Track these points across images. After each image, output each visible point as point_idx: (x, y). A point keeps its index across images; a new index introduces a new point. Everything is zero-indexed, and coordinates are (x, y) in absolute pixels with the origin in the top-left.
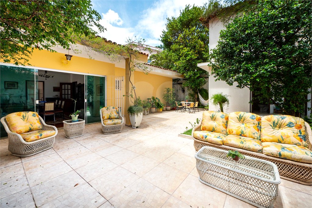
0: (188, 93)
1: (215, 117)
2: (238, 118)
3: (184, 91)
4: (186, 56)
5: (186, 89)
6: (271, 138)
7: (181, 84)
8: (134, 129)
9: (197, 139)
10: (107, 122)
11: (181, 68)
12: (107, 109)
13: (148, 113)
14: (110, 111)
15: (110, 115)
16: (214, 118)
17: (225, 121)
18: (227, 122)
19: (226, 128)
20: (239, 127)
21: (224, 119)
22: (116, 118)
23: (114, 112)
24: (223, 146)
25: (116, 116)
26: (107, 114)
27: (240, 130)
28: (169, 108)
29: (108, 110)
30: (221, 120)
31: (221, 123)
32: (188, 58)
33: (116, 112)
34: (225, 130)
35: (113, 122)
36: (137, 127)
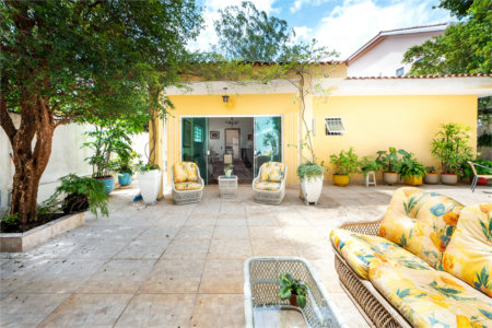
1: (416, 206)
2: (483, 224)
13: (375, 183)
15: (269, 175)
16: (414, 210)
17: (442, 224)
18: (450, 231)
19: (443, 248)
20: (480, 256)
21: (441, 218)
26: (265, 173)
27: (478, 269)
30: (431, 219)
31: (428, 230)
33: (279, 172)
34: (439, 253)
36: (312, 204)
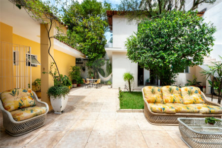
0: (88, 72)
2: (169, 90)
3: (84, 70)
4: (92, 39)
5: (86, 68)
6: (190, 102)
7: (82, 63)
8: (59, 114)
9: (155, 112)
10: (22, 115)
11: (86, 49)
12: (12, 93)
14: (19, 96)
15: (21, 102)
16: (154, 91)
17: (160, 93)
18: (162, 94)
22: (32, 105)
23: (27, 97)
24: (177, 114)
25: (32, 103)
26: (14, 102)
28: (76, 85)
29: (16, 96)
31: (159, 96)
32: (93, 41)
33: (31, 96)
35: (34, 113)
36: (62, 112)
